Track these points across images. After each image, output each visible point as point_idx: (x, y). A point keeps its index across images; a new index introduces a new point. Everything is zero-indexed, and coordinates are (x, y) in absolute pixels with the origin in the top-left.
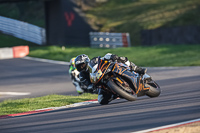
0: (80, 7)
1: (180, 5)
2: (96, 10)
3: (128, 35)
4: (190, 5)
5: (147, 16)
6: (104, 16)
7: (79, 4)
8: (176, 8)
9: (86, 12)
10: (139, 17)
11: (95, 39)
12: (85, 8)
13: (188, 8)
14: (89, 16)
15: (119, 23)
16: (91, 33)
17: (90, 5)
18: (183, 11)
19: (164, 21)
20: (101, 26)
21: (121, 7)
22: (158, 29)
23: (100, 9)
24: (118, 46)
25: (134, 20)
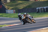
0: (3, 4)
1: (27, 3)
2: (7, 4)
3: (15, 10)
4: (30, 3)
5: (19, 6)
6: (9, 6)
7: (3, 3)
8: (26, 4)
9: (5, 5)
10: (18, 6)
11: (7, 11)
12: (5, 4)
13: (29, 4)
14: (5, 6)
15: (13, 8)
16: (6, 10)
17: (6, 3)
18: (28, 5)
19: (23, 7)
20: (8, 8)
21: (13, 4)
22: (22, 9)
23: (8, 4)
24: (12, 13)
25: (16, 7)
